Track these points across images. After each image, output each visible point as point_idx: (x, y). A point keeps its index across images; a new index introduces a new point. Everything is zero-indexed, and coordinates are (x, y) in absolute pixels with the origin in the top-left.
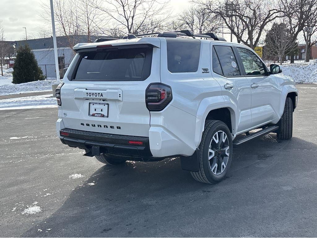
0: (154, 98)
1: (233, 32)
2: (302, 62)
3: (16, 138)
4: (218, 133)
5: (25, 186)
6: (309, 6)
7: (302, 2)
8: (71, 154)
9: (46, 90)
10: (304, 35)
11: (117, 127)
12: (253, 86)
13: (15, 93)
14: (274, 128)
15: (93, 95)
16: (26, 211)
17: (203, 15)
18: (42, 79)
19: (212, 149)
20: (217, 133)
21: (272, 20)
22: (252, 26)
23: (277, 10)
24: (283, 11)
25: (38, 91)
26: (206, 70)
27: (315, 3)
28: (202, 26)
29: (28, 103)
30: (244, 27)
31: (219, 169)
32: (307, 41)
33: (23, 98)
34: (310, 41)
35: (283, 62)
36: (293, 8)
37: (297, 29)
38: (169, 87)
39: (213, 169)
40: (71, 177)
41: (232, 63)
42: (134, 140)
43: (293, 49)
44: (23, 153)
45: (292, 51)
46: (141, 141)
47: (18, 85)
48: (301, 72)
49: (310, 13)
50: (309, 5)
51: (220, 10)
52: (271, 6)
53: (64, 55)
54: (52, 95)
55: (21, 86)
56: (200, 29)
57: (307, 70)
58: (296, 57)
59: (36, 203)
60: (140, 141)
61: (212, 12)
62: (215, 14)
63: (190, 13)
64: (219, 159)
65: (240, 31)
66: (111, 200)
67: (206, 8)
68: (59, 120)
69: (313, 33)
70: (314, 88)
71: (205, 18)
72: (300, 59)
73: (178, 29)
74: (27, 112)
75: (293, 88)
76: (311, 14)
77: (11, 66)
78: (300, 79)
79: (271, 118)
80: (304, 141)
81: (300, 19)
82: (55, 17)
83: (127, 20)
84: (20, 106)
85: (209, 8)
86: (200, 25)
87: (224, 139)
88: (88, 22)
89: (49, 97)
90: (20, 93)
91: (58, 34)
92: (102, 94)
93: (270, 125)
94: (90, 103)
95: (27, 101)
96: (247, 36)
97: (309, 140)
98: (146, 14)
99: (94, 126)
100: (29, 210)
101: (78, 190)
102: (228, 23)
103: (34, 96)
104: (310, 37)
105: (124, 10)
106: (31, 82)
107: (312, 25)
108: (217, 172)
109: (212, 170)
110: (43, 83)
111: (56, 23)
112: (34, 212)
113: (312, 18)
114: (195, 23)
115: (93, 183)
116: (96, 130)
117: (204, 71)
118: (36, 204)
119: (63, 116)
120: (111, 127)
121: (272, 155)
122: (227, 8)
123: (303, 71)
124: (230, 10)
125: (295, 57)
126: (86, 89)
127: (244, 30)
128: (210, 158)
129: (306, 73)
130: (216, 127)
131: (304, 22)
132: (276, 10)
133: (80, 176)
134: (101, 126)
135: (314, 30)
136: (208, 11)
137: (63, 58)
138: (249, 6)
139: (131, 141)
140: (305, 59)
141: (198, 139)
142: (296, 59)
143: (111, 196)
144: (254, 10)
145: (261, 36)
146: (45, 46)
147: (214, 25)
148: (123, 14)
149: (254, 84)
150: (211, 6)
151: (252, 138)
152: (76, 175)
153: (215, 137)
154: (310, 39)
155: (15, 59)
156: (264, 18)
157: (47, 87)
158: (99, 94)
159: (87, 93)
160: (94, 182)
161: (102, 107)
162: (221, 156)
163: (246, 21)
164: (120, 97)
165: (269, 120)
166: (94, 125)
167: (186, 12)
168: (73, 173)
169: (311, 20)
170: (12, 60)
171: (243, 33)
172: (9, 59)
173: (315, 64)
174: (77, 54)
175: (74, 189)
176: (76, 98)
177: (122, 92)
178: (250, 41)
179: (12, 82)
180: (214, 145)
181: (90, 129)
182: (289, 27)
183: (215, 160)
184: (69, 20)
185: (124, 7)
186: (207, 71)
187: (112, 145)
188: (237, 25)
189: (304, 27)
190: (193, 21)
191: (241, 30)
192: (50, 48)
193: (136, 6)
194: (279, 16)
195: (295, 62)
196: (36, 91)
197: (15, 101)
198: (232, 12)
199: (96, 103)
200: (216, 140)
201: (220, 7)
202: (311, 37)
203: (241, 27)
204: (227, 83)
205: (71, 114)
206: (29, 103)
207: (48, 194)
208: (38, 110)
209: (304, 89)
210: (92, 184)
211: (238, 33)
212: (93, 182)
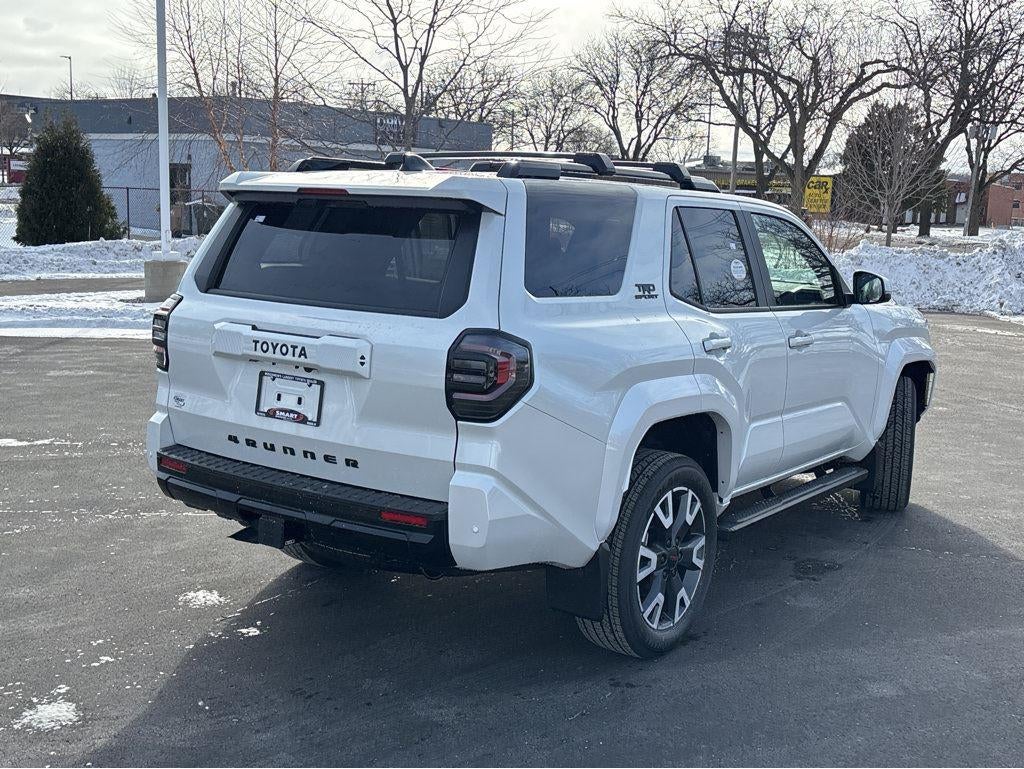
0: (473, 379)
1: (742, 122)
2: (956, 234)
3: (13, 443)
4: (673, 493)
5: (34, 624)
6: (989, 57)
7: (968, 43)
8: (190, 514)
9: (124, 272)
10: (968, 149)
11: (348, 462)
12: (793, 342)
13: (22, 278)
14: (853, 475)
15: (275, 348)
16: (28, 716)
17: (652, 59)
18: (113, 235)
19: (650, 546)
20: (669, 495)
21: (869, 94)
22: (804, 109)
23: (889, 64)
24: (905, 70)
25: (98, 276)
26: (646, 290)
27: (1009, 50)
28: (643, 93)
29: (62, 318)
30: (777, 110)
31: (668, 610)
32: (975, 170)
33: (46, 295)
34: (985, 170)
35: (895, 231)
36: (939, 62)
37: (945, 129)
38: (525, 345)
39: (650, 610)
40: (185, 602)
41: (733, 264)
42: (401, 508)
43: (930, 193)
44: (32, 501)
45: (925, 202)
46: (422, 516)
47: (33, 248)
48: (952, 274)
49: (990, 81)
50: (991, 54)
51: (706, 50)
52: (868, 48)
53: (189, 157)
54: (142, 294)
55: (43, 253)
56: (639, 105)
57: (969, 268)
58: (937, 218)
59: (64, 689)
60: (417, 515)
61: (681, 54)
62: (689, 62)
63: (608, 51)
64: (669, 580)
65: (764, 121)
66: (310, 696)
67: (660, 38)
68: (158, 417)
69: (995, 145)
70: (988, 331)
71: (657, 69)
72: (951, 222)
73: (565, 99)
74: (59, 349)
75: (922, 348)
76: (994, 84)
77: (14, 178)
78: (947, 297)
79: (848, 441)
80: (946, 521)
81: (959, 96)
82: (168, 34)
83: (405, 69)
84: (34, 325)
85: (673, 40)
86: (640, 93)
87: (691, 513)
88: (277, 60)
89: (133, 301)
90: (38, 276)
91: (175, 91)
92: (303, 349)
93: (841, 464)
94: (262, 374)
95: (60, 311)
96: (788, 140)
97: (961, 518)
98: (467, 51)
99: (272, 448)
100: (40, 713)
101: (205, 649)
102: (728, 93)
103: (84, 294)
104: (986, 157)
105: (396, 36)
106: (75, 244)
107: (995, 118)
108: (660, 619)
109: (646, 616)
110: (116, 249)
111: (170, 56)
112: (53, 724)
113: (998, 97)
114: (622, 85)
115: (255, 630)
116: (278, 461)
117: (641, 293)
118: (64, 694)
119: (172, 404)
120: (327, 458)
121: (841, 566)
122: (727, 45)
123: (958, 272)
124: (739, 53)
125: (933, 215)
126: (254, 328)
127: (777, 117)
128: (641, 576)
129: (967, 280)
130: (669, 477)
131: (970, 107)
132: (885, 63)
133: (214, 598)
134: (293, 452)
135: (1001, 135)
136: (667, 50)
137: (187, 168)
138: (800, 44)
139: (390, 511)
140: (966, 225)
141: (607, 516)
142: (938, 224)
143: (311, 679)
144: (815, 60)
145: (832, 144)
146: (129, 125)
147: (683, 95)
148: (392, 48)
149: (798, 334)
150: (679, 36)
151: (779, 510)
152: (201, 594)
153: (664, 507)
154: (985, 162)
155: (28, 155)
156: (845, 86)
157: (127, 261)
158: (294, 347)
159: (256, 342)
160: (259, 623)
161: (301, 388)
162: (675, 568)
163: (785, 90)
164: (362, 364)
165: (838, 450)
166: (272, 446)
167: (596, 46)
168: (194, 588)
169: (991, 102)
170: (19, 157)
171: (773, 129)
172: (8, 153)
173: (995, 253)
174: (231, 205)
175: (191, 646)
176: (217, 354)
177: (370, 346)
178: (795, 156)
179: (14, 239)
180: (658, 535)
181: (258, 457)
182: (923, 119)
183: (658, 583)
184: (215, 49)
185: (395, 24)
186: (652, 293)
187: (326, 520)
188: (758, 100)
189: (970, 125)
190: (618, 76)
191: (770, 118)
192: (149, 132)
193: (436, 25)
194: (891, 82)
195: (934, 232)
196: (90, 276)
197: (19, 309)
198: (744, 60)
199: (283, 376)
200: (666, 518)
201: (707, 42)
202: (990, 155)
203: (769, 109)
204: (711, 334)
205: (198, 404)
206: (66, 318)
207: (105, 659)
208: (93, 343)
209: (954, 333)
210: (254, 632)
211: (757, 127)
212: (256, 626)
